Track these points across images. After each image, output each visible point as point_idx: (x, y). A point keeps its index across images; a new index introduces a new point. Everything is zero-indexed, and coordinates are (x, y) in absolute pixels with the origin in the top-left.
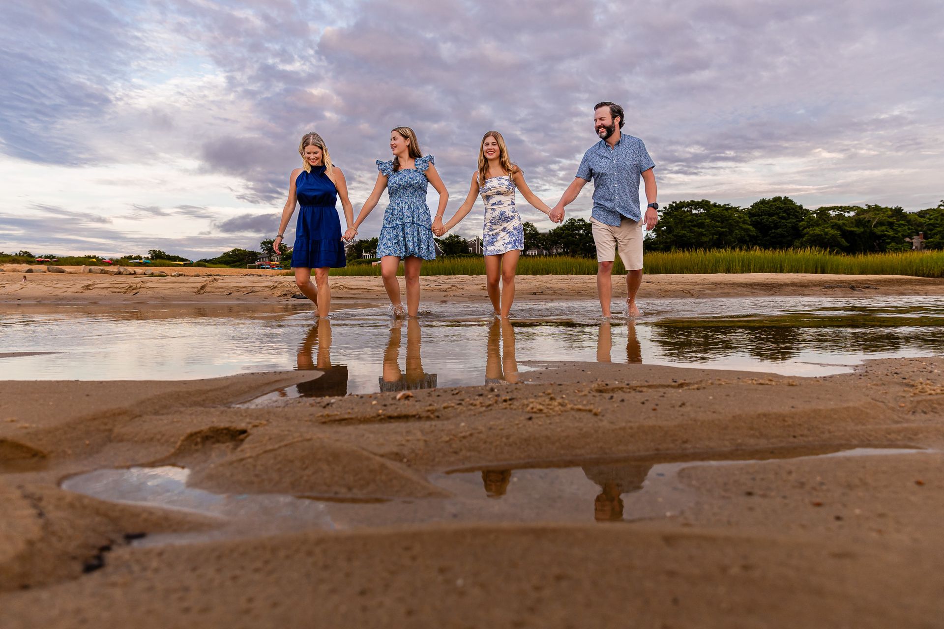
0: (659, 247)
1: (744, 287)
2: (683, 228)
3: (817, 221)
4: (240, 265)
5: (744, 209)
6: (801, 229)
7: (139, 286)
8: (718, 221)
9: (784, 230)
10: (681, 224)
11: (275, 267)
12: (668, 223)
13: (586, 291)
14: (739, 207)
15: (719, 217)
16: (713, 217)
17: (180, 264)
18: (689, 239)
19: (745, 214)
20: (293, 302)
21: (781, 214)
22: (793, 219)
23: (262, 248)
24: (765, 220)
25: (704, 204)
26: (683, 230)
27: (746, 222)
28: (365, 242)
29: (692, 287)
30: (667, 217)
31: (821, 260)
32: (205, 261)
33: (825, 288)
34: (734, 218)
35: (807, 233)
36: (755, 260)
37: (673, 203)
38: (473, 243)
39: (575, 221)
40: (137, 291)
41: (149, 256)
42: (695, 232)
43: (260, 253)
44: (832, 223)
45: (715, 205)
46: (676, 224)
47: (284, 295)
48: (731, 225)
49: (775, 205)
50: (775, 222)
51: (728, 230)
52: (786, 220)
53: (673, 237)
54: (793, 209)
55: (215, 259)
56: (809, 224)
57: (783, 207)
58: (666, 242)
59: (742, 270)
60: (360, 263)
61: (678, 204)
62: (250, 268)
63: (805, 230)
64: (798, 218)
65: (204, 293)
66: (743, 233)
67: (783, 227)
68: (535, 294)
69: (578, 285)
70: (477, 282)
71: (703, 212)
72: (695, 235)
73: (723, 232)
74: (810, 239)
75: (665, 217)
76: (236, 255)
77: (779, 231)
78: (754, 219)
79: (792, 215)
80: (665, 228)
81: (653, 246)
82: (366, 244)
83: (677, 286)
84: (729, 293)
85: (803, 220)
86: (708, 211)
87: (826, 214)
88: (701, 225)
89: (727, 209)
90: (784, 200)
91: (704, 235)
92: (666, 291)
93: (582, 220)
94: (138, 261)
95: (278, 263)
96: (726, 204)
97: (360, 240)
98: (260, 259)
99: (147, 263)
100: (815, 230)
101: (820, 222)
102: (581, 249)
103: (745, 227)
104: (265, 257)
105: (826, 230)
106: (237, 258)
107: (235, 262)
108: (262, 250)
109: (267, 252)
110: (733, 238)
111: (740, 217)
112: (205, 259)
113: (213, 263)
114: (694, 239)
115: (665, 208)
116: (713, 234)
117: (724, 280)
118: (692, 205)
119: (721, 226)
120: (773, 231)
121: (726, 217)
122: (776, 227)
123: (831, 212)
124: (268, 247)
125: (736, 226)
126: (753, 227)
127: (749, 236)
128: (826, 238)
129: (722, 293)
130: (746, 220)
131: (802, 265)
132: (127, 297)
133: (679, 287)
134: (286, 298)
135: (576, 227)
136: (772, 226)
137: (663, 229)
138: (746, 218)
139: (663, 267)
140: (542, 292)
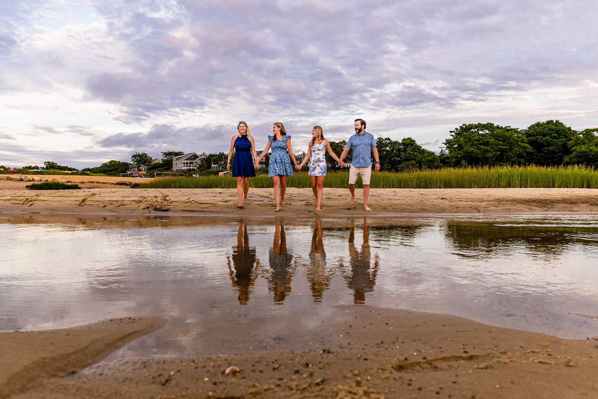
0: (452, 161)
1: (522, 204)
2: (471, 146)
3: (583, 140)
4: (115, 173)
5: (522, 130)
6: (570, 147)
7: (33, 199)
8: (500, 140)
9: (555, 147)
10: (470, 142)
11: (142, 175)
12: (459, 141)
13: (391, 207)
14: (518, 129)
15: (502, 137)
16: (496, 137)
17: (68, 173)
18: (477, 155)
19: (523, 134)
20: (155, 215)
21: (553, 135)
22: (563, 138)
23: (133, 160)
24: (539, 139)
25: (489, 126)
26: (471, 147)
27: (524, 141)
28: (214, 156)
29: (479, 204)
30: (458, 137)
31: (586, 175)
32: (88, 170)
33: (591, 205)
34: (514, 138)
35: (575, 150)
36: (531, 175)
37: (464, 125)
38: (300, 157)
39: (383, 140)
40: (32, 203)
41: (45, 166)
42: (481, 149)
43: (131, 164)
44: (596, 142)
45: (498, 127)
46: (466, 142)
47: (147, 207)
48: (511, 143)
49: (548, 127)
50: (548, 141)
51: (508, 148)
52: (557, 139)
53: (462, 153)
54: (563, 130)
55: (96, 168)
56: (576, 143)
57: (555, 129)
58: (457, 157)
59: (520, 183)
60: (210, 173)
61: (468, 126)
62: (123, 176)
63: (573, 148)
64: (567, 138)
65: (84, 205)
66: (521, 150)
67: (555, 145)
68: (349, 209)
69: (384, 201)
70: (302, 198)
71: (488, 132)
72: (481, 152)
73: (505, 149)
74: (577, 155)
75: (456, 137)
76: (112, 165)
77: (551, 148)
78: (530, 138)
79: (563, 135)
80: (457, 145)
81: (446, 160)
82: (215, 158)
83: (466, 203)
84: (510, 209)
85: (571, 139)
86: (492, 132)
87: (590, 135)
88: (486, 144)
89: (508, 130)
90: (555, 123)
91: (489, 151)
92: (457, 208)
93: (388, 139)
94: (36, 170)
95: (145, 172)
96: (507, 126)
97: (210, 154)
98: (131, 168)
99: (43, 172)
100: (581, 147)
101: (586, 141)
102: (388, 162)
103: (523, 145)
104: (135, 168)
105: (591, 148)
106: (113, 168)
107: (111, 171)
108: (133, 161)
109: (136, 163)
110: (513, 154)
111: (518, 137)
112: (88, 168)
113: (95, 172)
114: (481, 154)
115: (457, 129)
116: (497, 151)
117: (506, 196)
118: (479, 127)
119: (503, 144)
120: (546, 148)
121: (507, 137)
122: (549, 145)
123: (595, 133)
124: (137, 159)
125: (515, 144)
126: (530, 145)
127: (526, 152)
128: (590, 154)
129: (504, 209)
130: (523, 139)
131: (571, 180)
132: (24, 208)
133: (468, 203)
134: (149, 211)
135: (384, 145)
136: (546, 144)
137: (455, 146)
138: (524, 138)
139: (454, 181)
140: (355, 208)
